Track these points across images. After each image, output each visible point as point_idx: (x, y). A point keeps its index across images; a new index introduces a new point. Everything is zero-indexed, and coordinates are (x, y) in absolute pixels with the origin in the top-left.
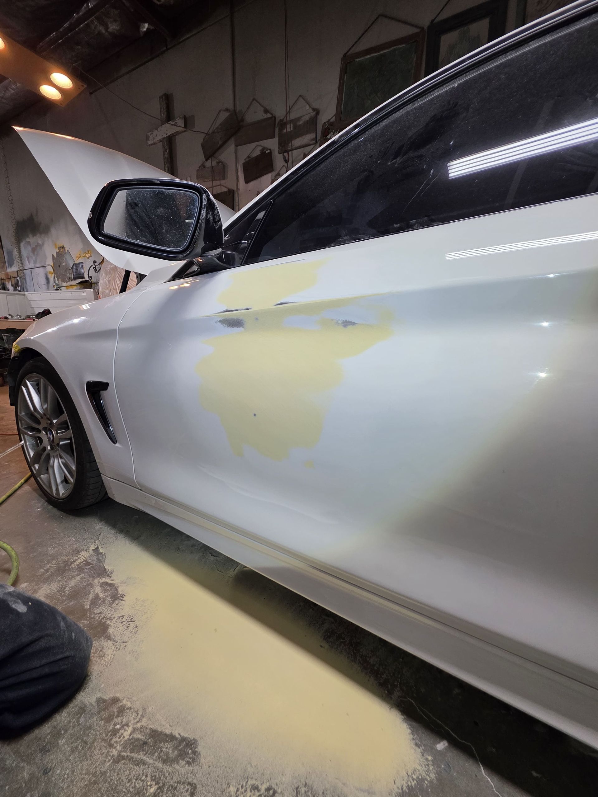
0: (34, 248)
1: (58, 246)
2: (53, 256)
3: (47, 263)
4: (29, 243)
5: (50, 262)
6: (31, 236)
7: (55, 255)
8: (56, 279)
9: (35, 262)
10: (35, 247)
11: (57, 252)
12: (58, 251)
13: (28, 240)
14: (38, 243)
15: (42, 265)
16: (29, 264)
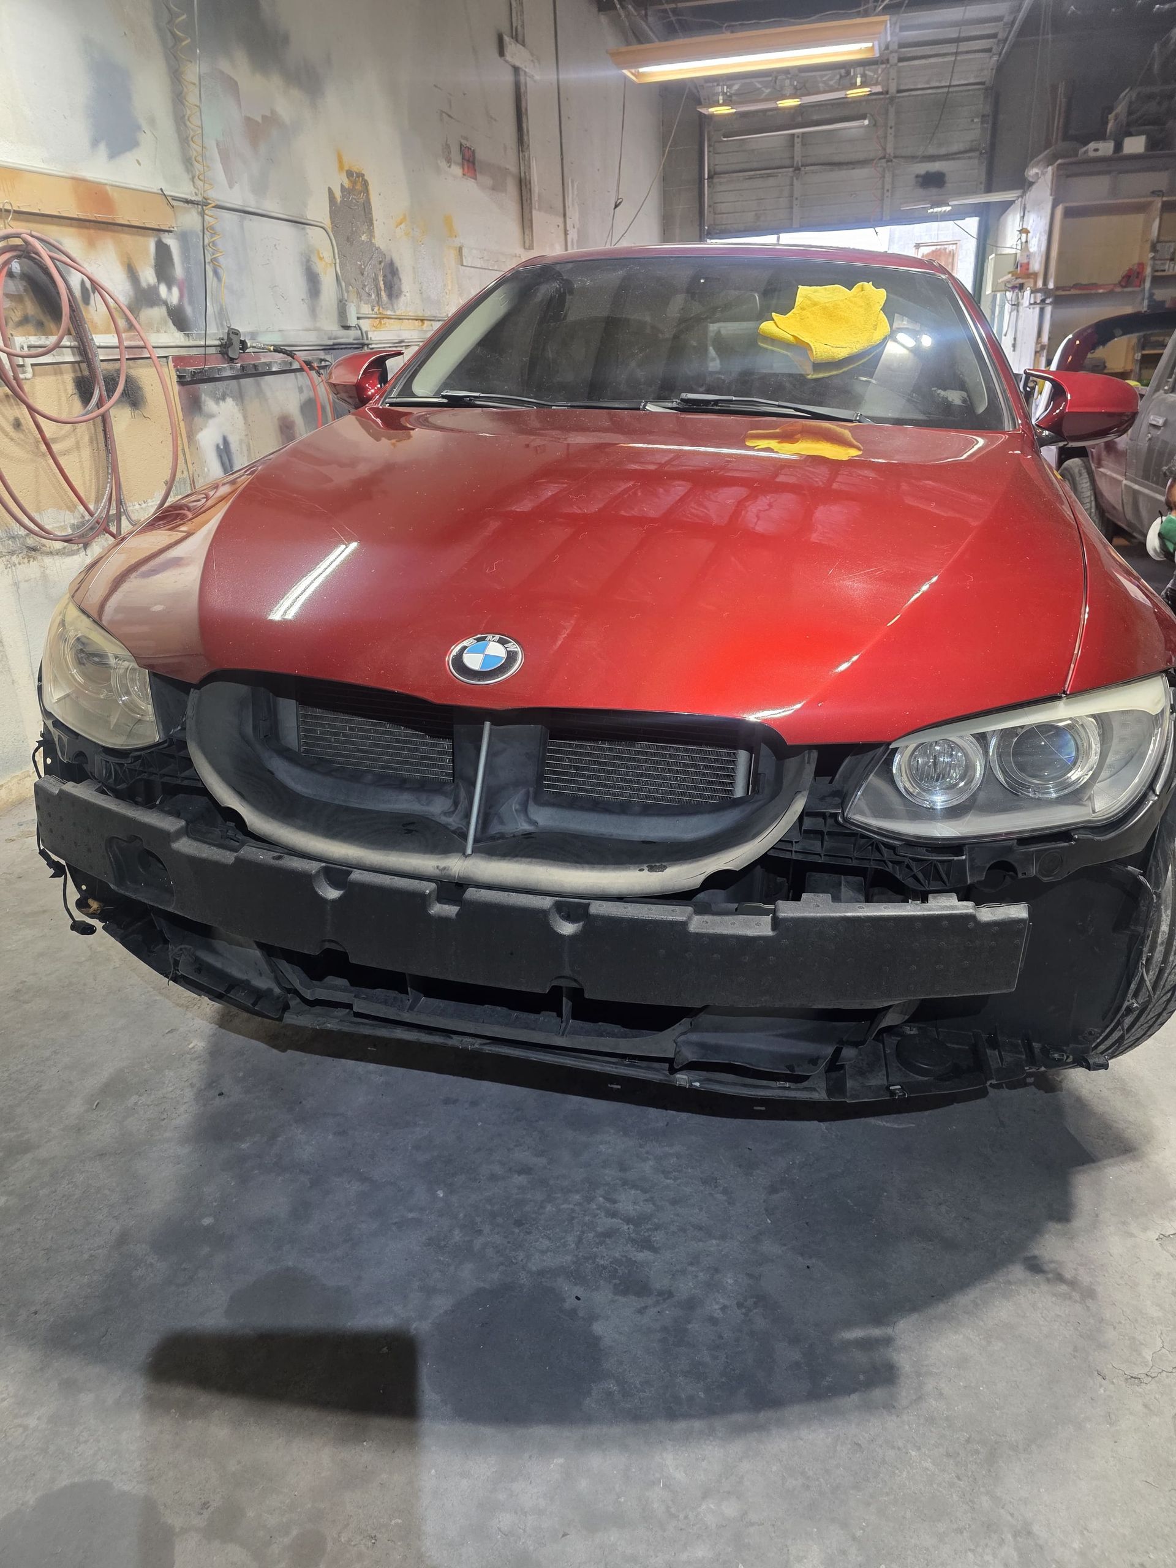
0: (257, 122)
1: (346, 168)
2: (330, 192)
3: (311, 215)
4: (232, 87)
5: (318, 211)
6: (241, 57)
7: (338, 194)
8: (343, 284)
9: (260, 187)
10: (259, 120)
11: (342, 186)
12: (347, 183)
13: (224, 65)
14: (273, 112)
15: (292, 214)
16: (231, 187)
